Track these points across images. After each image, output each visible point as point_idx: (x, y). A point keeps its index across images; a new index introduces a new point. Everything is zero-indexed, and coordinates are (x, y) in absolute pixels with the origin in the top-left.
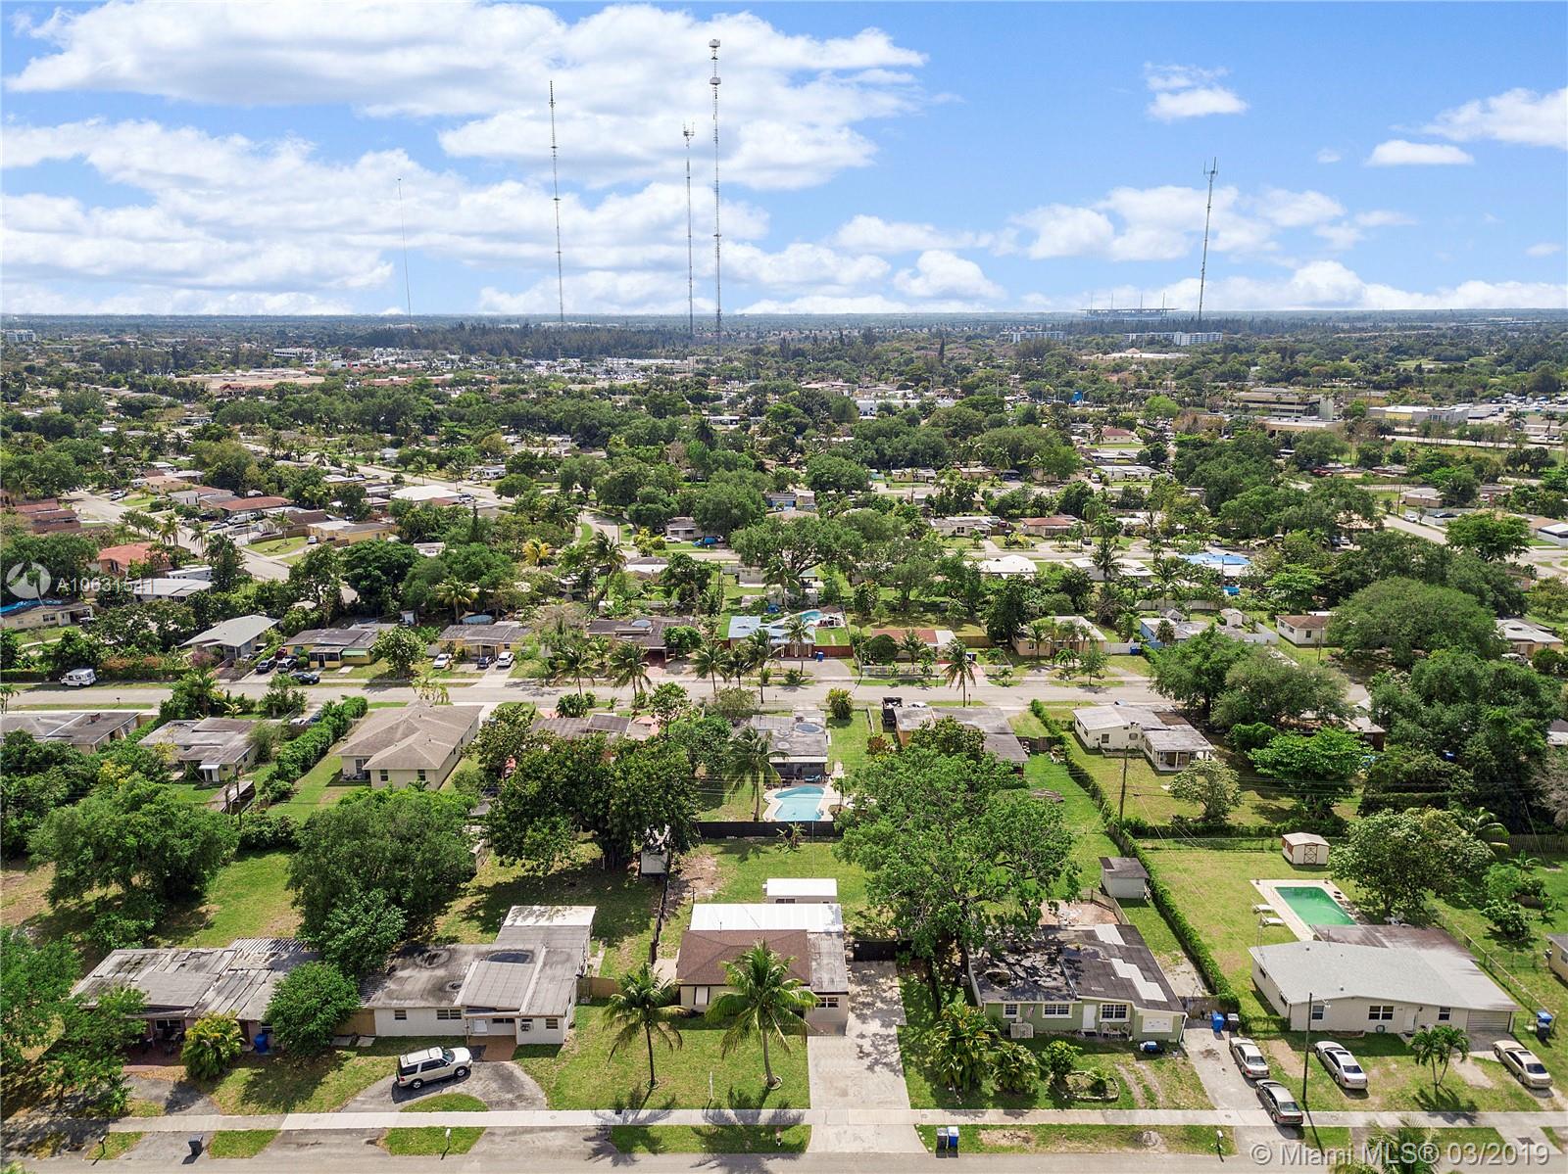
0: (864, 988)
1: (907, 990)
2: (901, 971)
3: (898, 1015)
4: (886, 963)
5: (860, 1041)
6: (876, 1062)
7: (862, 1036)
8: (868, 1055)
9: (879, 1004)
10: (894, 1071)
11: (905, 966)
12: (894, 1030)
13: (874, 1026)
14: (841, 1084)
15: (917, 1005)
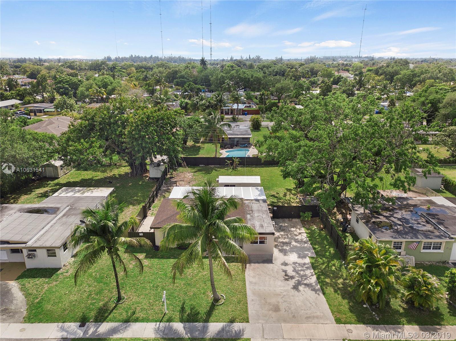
0: (282, 233)
1: (311, 236)
2: (304, 223)
3: (308, 250)
4: (294, 220)
5: (284, 268)
6: (299, 283)
7: (285, 264)
8: (292, 277)
9: (294, 243)
10: (314, 290)
11: (307, 221)
12: (307, 260)
13: (293, 257)
14: (273, 301)
15: (321, 244)
